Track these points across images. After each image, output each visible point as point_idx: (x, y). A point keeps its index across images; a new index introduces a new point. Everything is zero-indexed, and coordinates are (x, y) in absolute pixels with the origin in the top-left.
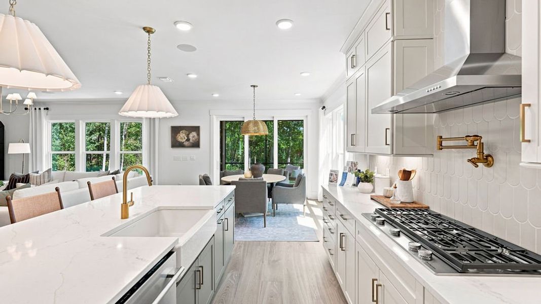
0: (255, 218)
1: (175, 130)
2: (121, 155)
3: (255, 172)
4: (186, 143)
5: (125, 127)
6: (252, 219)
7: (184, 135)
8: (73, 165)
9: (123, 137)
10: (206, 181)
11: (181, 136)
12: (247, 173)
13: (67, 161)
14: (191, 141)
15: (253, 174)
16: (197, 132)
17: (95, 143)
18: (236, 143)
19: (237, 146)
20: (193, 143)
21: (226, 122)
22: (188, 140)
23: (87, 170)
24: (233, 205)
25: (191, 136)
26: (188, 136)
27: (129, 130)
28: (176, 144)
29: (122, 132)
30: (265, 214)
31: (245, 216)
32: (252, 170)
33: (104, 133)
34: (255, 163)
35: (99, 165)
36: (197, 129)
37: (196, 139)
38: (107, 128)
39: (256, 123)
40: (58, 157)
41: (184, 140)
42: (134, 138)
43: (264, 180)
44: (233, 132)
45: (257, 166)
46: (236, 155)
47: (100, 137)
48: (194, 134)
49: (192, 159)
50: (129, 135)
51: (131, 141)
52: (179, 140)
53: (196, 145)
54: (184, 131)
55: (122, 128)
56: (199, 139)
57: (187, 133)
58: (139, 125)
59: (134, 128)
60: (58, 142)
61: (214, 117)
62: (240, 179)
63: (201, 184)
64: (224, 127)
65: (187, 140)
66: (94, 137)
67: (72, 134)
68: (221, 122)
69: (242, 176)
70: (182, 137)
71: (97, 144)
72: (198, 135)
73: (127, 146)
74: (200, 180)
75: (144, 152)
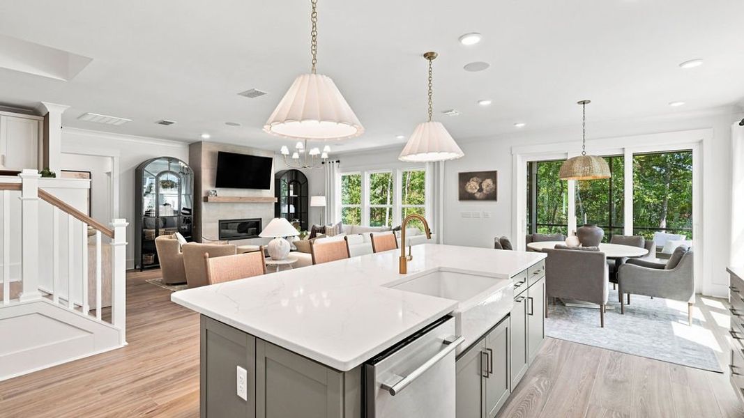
0: (584, 310)
1: (464, 178)
2: (403, 209)
3: (585, 238)
4: (478, 195)
5: (408, 178)
6: (580, 311)
7: (475, 183)
8: (359, 221)
9: (406, 189)
10: (504, 244)
12: (572, 241)
13: (355, 216)
14: (484, 192)
15: (581, 241)
16: (492, 179)
17: (378, 197)
18: (558, 196)
19: (558, 200)
20: (487, 195)
21: (540, 163)
22: (481, 190)
23: (371, 225)
24: (543, 281)
25: (484, 186)
26: (480, 185)
27: (412, 182)
28: (465, 196)
29: (404, 185)
30: (601, 306)
31: (567, 305)
32: (580, 234)
33: (387, 186)
34: (586, 223)
35: (382, 221)
36: (492, 175)
37: (491, 189)
38: (390, 180)
39: (586, 160)
40: (347, 212)
41: (476, 191)
42: (417, 190)
43: (601, 251)
44: (552, 180)
45: (589, 229)
46: (556, 216)
47: (384, 190)
48: (489, 181)
49: (486, 216)
50: (412, 188)
51: (414, 195)
52: (469, 190)
53: (492, 196)
54: (475, 179)
55: (404, 179)
56: (496, 189)
57: (480, 181)
58: (422, 175)
59: (417, 179)
60: (347, 197)
61: (518, 156)
62: (556, 247)
63: (497, 247)
64: (534, 171)
65: (478, 190)
66: (378, 191)
67: (358, 188)
68: (530, 164)
69: (562, 244)
70: (472, 186)
71: (381, 198)
72: (495, 182)
73: (410, 201)
74: (496, 243)
75: (428, 207)
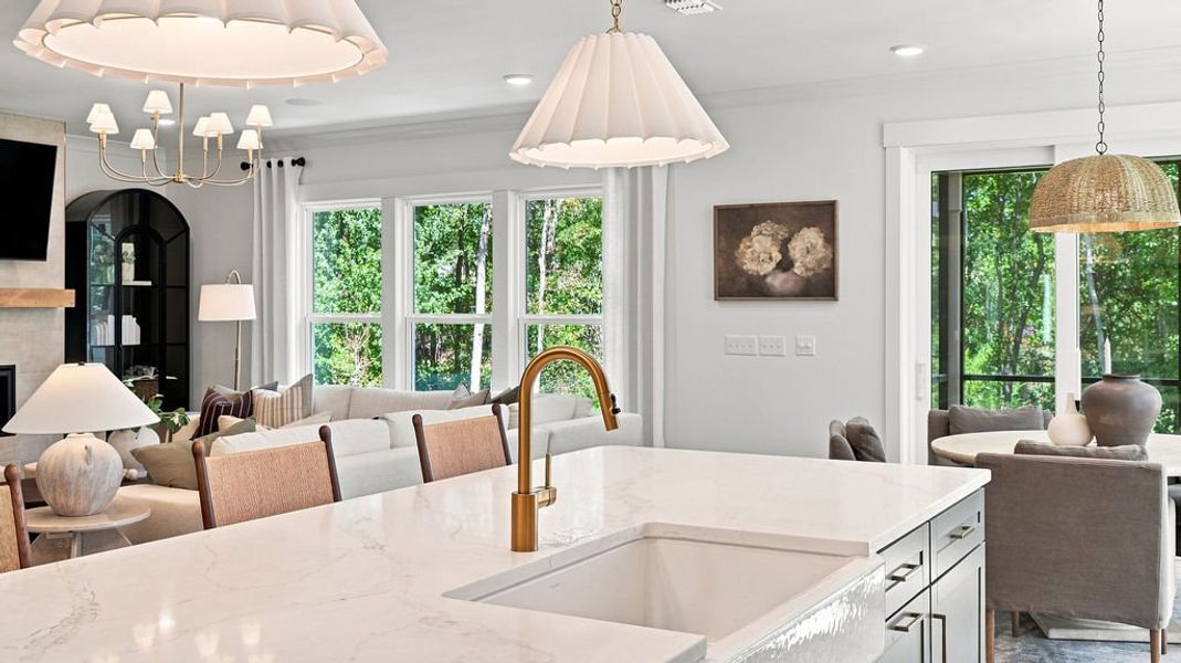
0: (1108, 649)
1: (733, 223)
2: (532, 331)
3: (1106, 419)
4: (777, 281)
5: (550, 221)
6: (1092, 651)
7: (767, 242)
8: (375, 371)
9: (541, 261)
10: (858, 444)
11: (757, 246)
12: (1066, 430)
13: (361, 354)
14: (798, 269)
15: (1095, 429)
16: (822, 229)
17: (448, 290)
18: (1025, 285)
19: (1030, 298)
20: (808, 280)
21: (971, 178)
22: (785, 265)
23: (420, 386)
24: (979, 559)
25: (797, 249)
26: (784, 250)
27: (563, 236)
28: (735, 285)
29: (533, 244)
30: (1153, 634)
31: (1053, 634)
32: (1093, 407)
33: (477, 248)
34: (1108, 371)
35: (460, 369)
36: (822, 215)
37: (819, 262)
38: (485, 228)
39: (1107, 170)
40: (334, 342)
41: (770, 267)
42: (579, 265)
43: (1152, 459)
45: (1118, 387)
46: (1023, 349)
47: (464, 264)
48: (811, 237)
49: (802, 351)
50: (564, 256)
51: (569, 281)
52: (750, 266)
53: (822, 286)
54: (766, 227)
55: (534, 224)
56: (833, 261)
57: (783, 233)
58: (594, 215)
59: (578, 227)
60: (332, 288)
61: (904, 152)
62: (1020, 449)
63: (836, 452)
64: (955, 203)
65: (778, 266)
66: (444, 267)
67: (377, 256)
68: (943, 181)
69: (1038, 437)
70: (758, 252)
71: (455, 294)
72: (831, 239)
73: (558, 300)
74: (834, 443)
75: (611, 326)
